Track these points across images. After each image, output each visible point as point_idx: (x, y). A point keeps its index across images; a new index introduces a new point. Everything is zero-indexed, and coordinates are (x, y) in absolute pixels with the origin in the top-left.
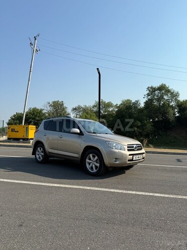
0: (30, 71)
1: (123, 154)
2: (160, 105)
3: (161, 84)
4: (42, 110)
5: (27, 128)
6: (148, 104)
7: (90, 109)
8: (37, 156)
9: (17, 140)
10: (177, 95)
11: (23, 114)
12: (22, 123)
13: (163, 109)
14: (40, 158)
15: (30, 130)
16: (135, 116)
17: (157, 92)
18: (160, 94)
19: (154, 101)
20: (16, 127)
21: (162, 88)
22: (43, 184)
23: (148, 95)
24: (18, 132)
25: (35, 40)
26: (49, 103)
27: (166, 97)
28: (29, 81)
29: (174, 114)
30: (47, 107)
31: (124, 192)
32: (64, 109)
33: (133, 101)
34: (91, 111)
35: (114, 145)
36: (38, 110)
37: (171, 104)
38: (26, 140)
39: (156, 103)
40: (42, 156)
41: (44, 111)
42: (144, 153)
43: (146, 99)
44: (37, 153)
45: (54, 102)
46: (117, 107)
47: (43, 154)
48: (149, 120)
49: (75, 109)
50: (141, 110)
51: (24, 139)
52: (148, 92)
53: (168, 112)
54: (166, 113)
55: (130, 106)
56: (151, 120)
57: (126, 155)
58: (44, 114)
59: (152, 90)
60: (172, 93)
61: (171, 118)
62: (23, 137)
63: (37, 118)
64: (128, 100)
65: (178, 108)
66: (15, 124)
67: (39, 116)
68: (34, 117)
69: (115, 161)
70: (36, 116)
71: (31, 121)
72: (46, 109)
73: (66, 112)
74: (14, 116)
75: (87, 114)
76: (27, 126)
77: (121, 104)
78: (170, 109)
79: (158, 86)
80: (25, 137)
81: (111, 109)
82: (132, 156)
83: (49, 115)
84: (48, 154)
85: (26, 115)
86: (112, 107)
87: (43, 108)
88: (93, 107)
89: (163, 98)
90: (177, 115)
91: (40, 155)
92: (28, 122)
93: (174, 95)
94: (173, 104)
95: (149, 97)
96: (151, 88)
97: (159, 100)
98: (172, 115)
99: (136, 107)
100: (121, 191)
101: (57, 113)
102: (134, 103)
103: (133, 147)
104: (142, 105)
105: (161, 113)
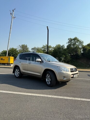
0: (11, 28)
1: (68, 74)
2: (74, 47)
3: (75, 37)
4: (16, 49)
5: (9, 58)
6: (69, 47)
7: (41, 49)
8: (16, 74)
9: (4, 64)
10: (82, 42)
11: (7, 51)
12: (6, 56)
13: (76, 49)
14: (17, 75)
15: (10, 59)
16: (62, 52)
17: (73, 41)
18: (74, 42)
19: (71, 45)
20: (3, 58)
21: (75, 39)
22: (21, 93)
23: (69, 42)
24: (4, 60)
25: (13, 11)
26: (20, 46)
27: (77, 44)
28: (10, 34)
29: (81, 52)
30: (19, 48)
31: (73, 99)
32: (27, 49)
33: (61, 45)
34: (41, 50)
35: (63, 68)
36: (14, 49)
37: (79, 47)
38: (9, 64)
39: (72, 46)
40: (19, 74)
41: (17, 50)
42: (78, 73)
43: (68, 44)
44: (16, 72)
45: (22, 45)
46: (54, 48)
47: (19, 73)
48: (69, 54)
49: (33, 49)
50: (65, 50)
51: (7, 64)
52: (68, 41)
53: (78, 51)
54: (77, 51)
55: (60, 47)
56: (70, 55)
57: (70, 74)
58: (17, 51)
59: (71, 40)
60: (80, 42)
61: (79, 53)
62: (7, 63)
63: (14, 53)
64: (59, 45)
65: (83, 49)
66: (3, 56)
67: (15, 52)
68: (12, 52)
69: (64, 79)
70: (13, 52)
71: (11, 55)
72: (19, 49)
73: (28, 50)
74: (2, 52)
75: (39, 51)
76: (9, 57)
77: (56, 47)
78: (79, 49)
79: (74, 38)
80: (8, 63)
81: (50, 49)
82: (73, 75)
83: (20, 51)
84: (22, 73)
85: (9, 52)
86: (51, 48)
87: (17, 48)
88: (42, 48)
89: (75, 44)
90: (82, 52)
91: (17, 73)
92: (9, 55)
93: (81, 43)
94: (80, 47)
95: (69, 43)
96: (70, 39)
97: (74, 45)
98: (80, 52)
99: (63, 48)
100: (71, 98)
101: (24, 51)
102: (62, 46)
103: (73, 70)
104: (66, 47)
105: (74, 51)
